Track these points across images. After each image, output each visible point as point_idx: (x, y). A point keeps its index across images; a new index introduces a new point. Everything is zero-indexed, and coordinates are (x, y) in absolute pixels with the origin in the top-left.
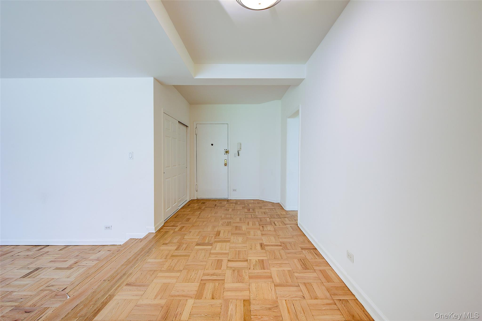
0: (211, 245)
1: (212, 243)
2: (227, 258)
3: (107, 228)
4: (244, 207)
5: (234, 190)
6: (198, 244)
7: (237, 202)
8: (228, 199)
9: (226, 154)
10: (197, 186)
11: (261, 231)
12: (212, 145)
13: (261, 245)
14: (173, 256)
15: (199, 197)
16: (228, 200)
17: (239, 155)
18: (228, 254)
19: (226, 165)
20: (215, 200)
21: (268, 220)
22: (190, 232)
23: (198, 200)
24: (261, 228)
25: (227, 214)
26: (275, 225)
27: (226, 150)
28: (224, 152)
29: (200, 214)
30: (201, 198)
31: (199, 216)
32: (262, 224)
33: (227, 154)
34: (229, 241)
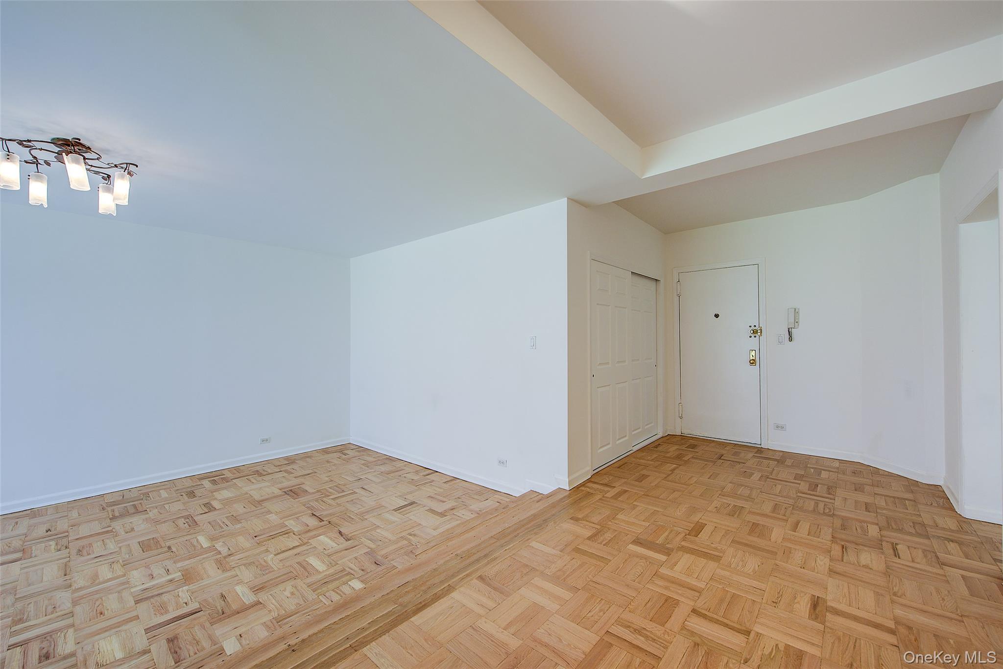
0: (668, 552)
1: (672, 550)
2: (692, 603)
3: (501, 463)
4: (803, 476)
5: (777, 427)
6: (638, 542)
7: (783, 458)
8: (759, 446)
9: (753, 336)
10: (682, 408)
11: (831, 560)
12: (717, 316)
13: (816, 603)
14: (577, 550)
15: (687, 432)
16: (759, 451)
17: (791, 339)
18: (700, 591)
19: (753, 362)
20: (723, 444)
21: (873, 531)
22: (635, 507)
23: (683, 437)
24: (836, 550)
25: (744, 486)
26: (896, 554)
27: (755, 326)
28: (749, 332)
29: (674, 469)
30: (691, 433)
31: (669, 475)
32: (842, 540)
33: (755, 337)
34: (717, 559)
